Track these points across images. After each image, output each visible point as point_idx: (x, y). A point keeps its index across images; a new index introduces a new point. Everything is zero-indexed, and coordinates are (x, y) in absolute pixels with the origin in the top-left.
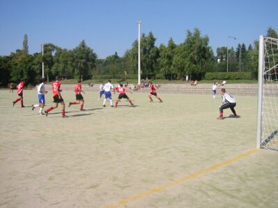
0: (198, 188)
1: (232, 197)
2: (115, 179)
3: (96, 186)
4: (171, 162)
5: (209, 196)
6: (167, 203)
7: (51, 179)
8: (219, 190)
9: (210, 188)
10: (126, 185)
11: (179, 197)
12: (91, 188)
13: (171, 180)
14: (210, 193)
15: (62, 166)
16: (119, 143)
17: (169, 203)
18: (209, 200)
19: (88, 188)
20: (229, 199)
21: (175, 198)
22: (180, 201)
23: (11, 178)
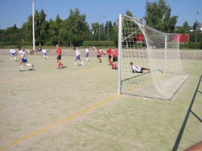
0: (74, 126)
1: (100, 131)
2: (9, 124)
4: (55, 108)
5: (83, 132)
6: (50, 139)
8: (90, 126)
9: (84, 126)
10: (18, 129)
11: (60, 135)
13: (54, 121)
14: (84, 129)
16: (14, 95)
17: (52, 140)
18: (83, 134)
20: (97, 133)
21: (57, 136)
22: (61, 137)
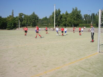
0: (74, 67)
1: (87, 71)
2: (43, 63)
3: (36, 66)
4: (65, 57)
5: (78, 71)
6: (62, 73)
7: (19, 63)
8: (82, 68)
9: (79, 67)
10: (47, 66)
11: (67, 71)
12: (34, 67)
13: (64, 64)
14: (79, 69)
15: (24, 59)
16: (46, 50)
17: (63, 73)
18: (78, 72)
19: (32, 67)
20: (86, 72)
21: (65, 71)
22: (67, 72)
23: (4, 63)
